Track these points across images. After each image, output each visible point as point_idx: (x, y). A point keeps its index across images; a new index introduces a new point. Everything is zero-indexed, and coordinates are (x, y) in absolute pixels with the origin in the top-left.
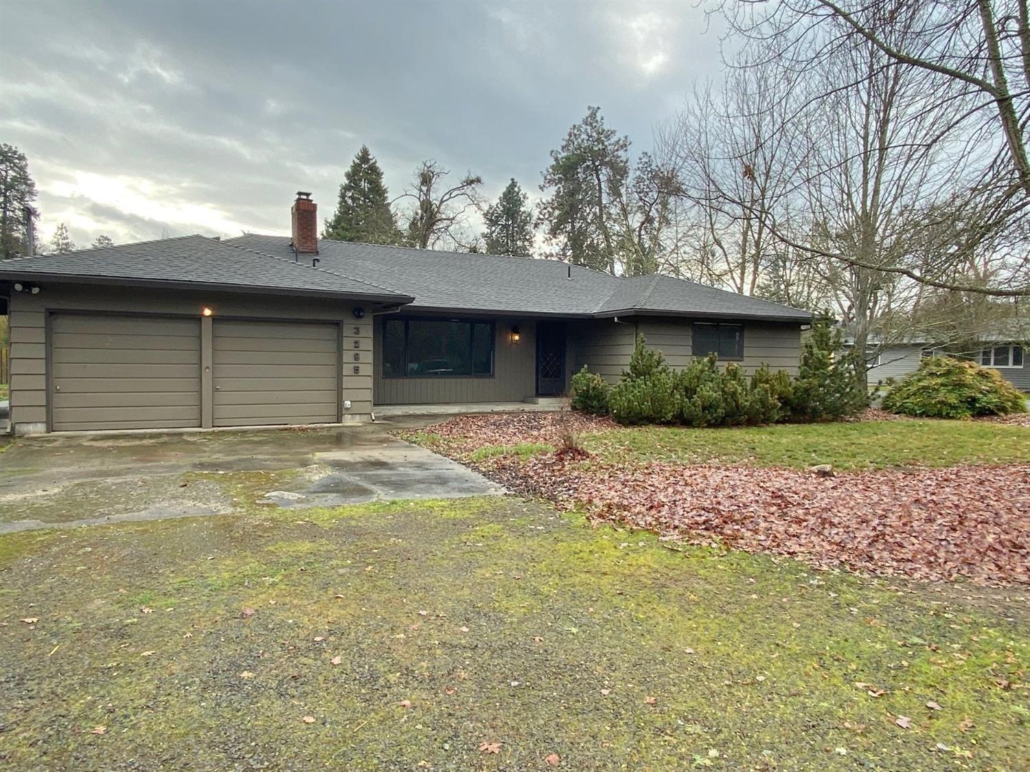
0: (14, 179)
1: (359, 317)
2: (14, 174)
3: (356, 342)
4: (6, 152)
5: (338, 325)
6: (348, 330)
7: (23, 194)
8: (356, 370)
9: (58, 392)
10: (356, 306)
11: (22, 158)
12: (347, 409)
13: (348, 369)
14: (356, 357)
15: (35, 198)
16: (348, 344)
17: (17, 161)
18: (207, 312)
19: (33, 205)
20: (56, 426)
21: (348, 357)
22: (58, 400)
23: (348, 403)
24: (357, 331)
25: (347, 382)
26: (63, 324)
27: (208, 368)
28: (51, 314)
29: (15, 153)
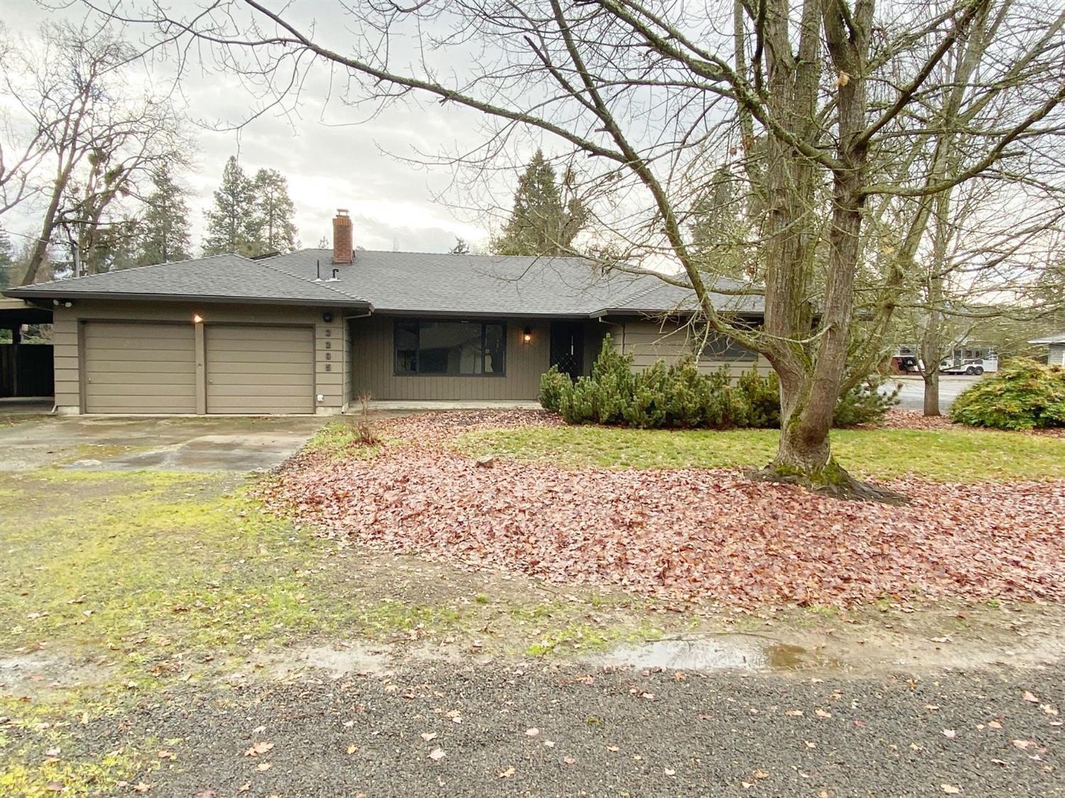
0: (279, 199)
1: (329, 321)
2: (278, 195)
3: (327, 343)
4: (272, 176)
5: (311, 328)
6: (320, 332)
7: (284, 213)
8: (328, 368)
9: (90, 383)
10: (328, 312)
11: (283, 181)
12: (320, 402)
13: (320, 367)
14: (328, 357)
15: (294, 215)
16: (320, 345)
17: (279, 183)
18: (198, 319)
19: (291, 221)
20: (89, 410)
21: (320, 356)
22: (91, 389)
23: (320, 397)
24: (328, 333)
25: (319, 378)
26: (93, 330)
27: (200, 365)
28: (83, 322)
29: (278, 176)
